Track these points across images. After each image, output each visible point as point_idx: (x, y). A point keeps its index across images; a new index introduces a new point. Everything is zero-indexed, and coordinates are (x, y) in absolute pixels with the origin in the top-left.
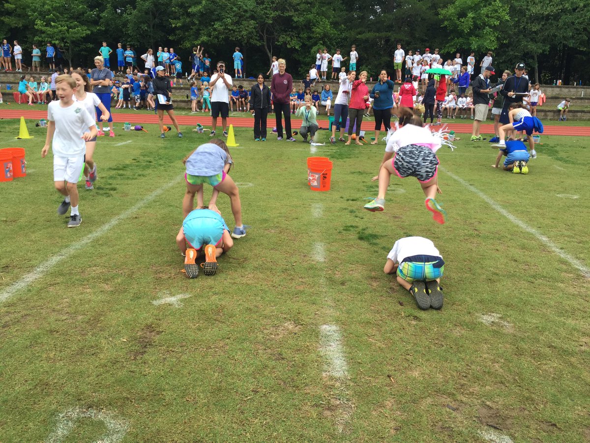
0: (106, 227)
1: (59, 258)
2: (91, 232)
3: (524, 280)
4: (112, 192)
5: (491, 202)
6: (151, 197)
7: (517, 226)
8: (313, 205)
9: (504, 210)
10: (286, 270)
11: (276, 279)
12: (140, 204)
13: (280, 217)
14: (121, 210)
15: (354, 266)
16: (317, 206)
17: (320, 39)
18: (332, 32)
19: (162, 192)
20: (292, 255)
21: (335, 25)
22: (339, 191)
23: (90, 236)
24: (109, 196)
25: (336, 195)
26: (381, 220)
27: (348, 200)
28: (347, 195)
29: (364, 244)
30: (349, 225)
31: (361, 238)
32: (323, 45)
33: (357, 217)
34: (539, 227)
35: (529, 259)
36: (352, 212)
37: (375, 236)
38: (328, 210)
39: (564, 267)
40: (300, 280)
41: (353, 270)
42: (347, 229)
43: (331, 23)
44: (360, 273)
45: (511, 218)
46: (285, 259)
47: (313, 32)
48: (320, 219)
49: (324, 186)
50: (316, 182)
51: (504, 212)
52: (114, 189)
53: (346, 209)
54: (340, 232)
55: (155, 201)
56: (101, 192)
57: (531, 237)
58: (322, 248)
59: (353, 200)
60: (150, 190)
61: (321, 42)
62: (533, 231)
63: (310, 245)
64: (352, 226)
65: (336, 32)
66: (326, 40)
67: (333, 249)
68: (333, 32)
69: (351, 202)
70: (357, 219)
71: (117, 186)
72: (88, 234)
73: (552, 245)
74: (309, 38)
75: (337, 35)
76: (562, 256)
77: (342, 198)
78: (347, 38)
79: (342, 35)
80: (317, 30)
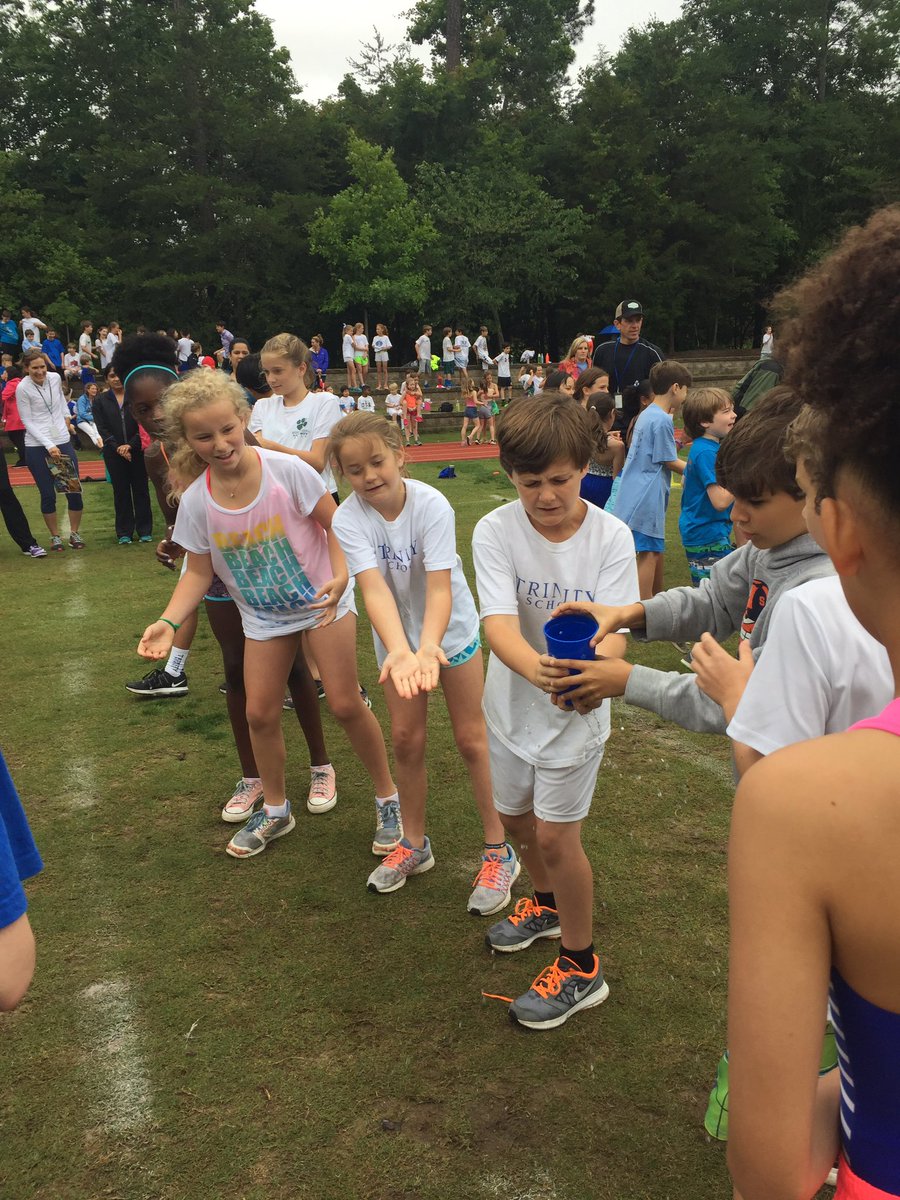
17: (62, 288)
18: (85, 271)
21: (90, 256)
32: (70, 300)
43: (82, 254)
47: (43, 274)
61: (65, 293)
65: (95, 272)
66: (75, 289)
68: (88, 271)
74: (34, 287)
75: (98, 279)
78: (121, 287)
79: (113, 280)
80: (50, 269)
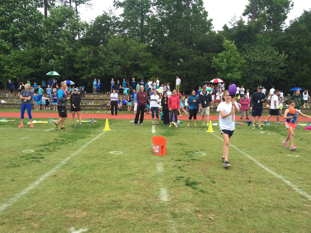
0: (37, 183)
1: (7, 205)
2: (27, 186)
3: (284, 210)
4: (41, 160)
5: (254, 160)
6: (64, 162)
7: (272, 175)
8: (157, 164)
9: (262, 165)
10: (146, 208)
11: (140, 215)
12: (58, 167)
13: (139, 172)
14: (46, 171)
15: (185, 204)
16: (160, 164)
17: (153, 74)
19: (70, 158)
20: (148, 197)
21: (161, 67)
22: (170, 155)
23: (26, 189)
24: (39, 162)
25: (169, 158)
26: (196, 172)
27: (176, 161)
28: (175, 158)
29: (189, 189)
30: (179, 176)
31: (187, 185)
33: (182, 171)
34: (284, 175)
35: (284, 196)
36: (179, 168)
37: (195, 183)
38: (166, 167)
39: (305, 200)
40: (155, 215)
41: (185, 207)
42: (178, 178)
44: (190, 208)
45: (267, 170)
46: (145, 200)
47: (150, 71)
48: (162, 173)
49: (162, 153)
50: (157, 150)
51: (262, 166)
52: (42, 158)
53: (176, 166)
54: (174, 181)
55: (66, 165)
56: (35, 160)
57: (280, 181)
58: (165, 192)
59: (179, 160)
60: (64, 158)
61: (154, 76)
62: (281, 177)
63: (158, 190)
64: (181, 177)
65: (161, 71)
66: (156, 75)
67: (172, 192)
68: (160, 71)
69: (178, 162)
70: (183, 172)
71: (45, 156)
72: (25, 188)
73: (293, 186)
74: (148, 74)
76: (301, 193)
77: (173, 159)
78: (167, 74)
79: (165, 73)
80: (152, 70)
